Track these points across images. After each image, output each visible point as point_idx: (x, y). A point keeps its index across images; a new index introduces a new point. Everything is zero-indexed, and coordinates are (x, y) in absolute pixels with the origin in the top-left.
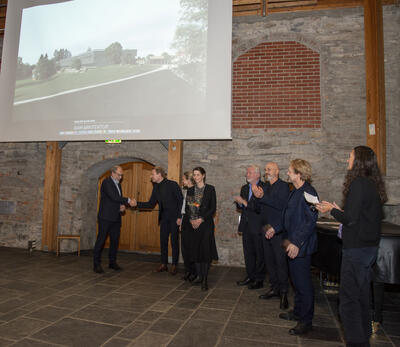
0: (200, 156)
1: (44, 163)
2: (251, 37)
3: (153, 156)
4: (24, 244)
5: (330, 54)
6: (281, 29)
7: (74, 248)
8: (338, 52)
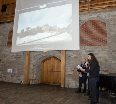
0: (71, 55)
1: (25, 58)
2: (85, 19)
3: (57, 55)
4: (19, 82)
5: (109, 23)
6: (94, 16)
7: (34, 83)
8: (112, 22)
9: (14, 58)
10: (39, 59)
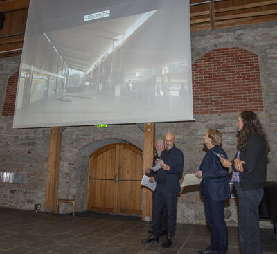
1: (49, 144)
2: (204, 46)
3: (133, 137)
4: (31, 207)
5: (266, 55)
6: (227, 39)
7: (70, 210)
8: (273, 53)
9: (20, 145)
10: (83, 148)
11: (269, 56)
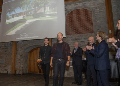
2: (71, 8)
6: (80, 5)
9: (2, 49)
10: (25, 49)
11: (96, 11)
